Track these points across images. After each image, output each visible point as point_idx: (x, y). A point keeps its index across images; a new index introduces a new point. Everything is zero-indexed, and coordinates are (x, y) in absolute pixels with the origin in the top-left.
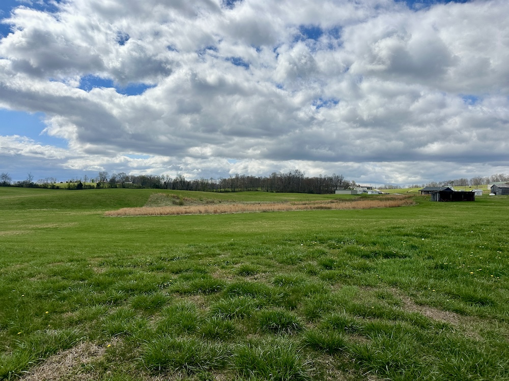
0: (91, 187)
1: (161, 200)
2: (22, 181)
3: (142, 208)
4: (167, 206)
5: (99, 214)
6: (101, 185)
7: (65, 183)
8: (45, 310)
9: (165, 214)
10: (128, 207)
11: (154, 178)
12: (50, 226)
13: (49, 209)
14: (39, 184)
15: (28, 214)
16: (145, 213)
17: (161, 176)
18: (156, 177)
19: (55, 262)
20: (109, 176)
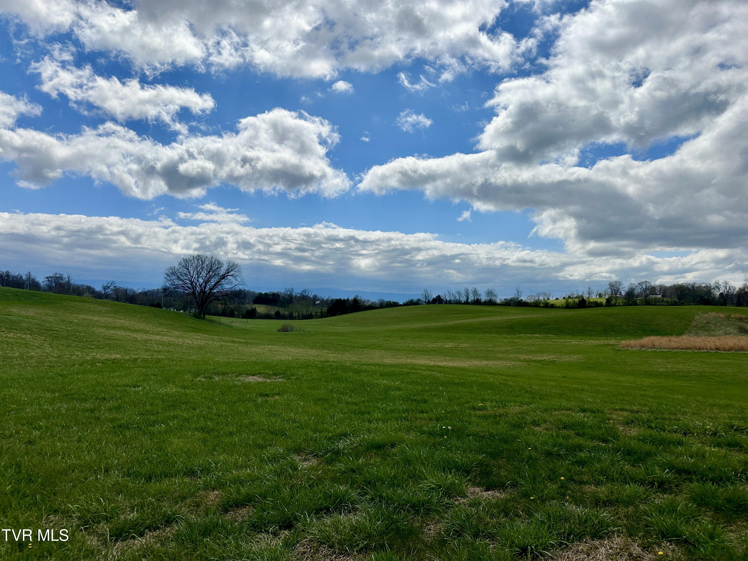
0: (597, 305)
1: (715, 324)
2: (509, 297)
3: (681, 338)
4: (728, 336)
5: (611, 345)
6: (613, 302)
7: (561, 299)
8: (560, 474)
9: (725, 350)
10: (657, 335)
11: (700, 287)
12: (546, 357)
13: (542, 335)
14: (529, 301)
15: (518, 340)
16: (688, 345)
17: (712, 283)
18: (704, 285)
19: (562, 410)
20: (625, 287)
